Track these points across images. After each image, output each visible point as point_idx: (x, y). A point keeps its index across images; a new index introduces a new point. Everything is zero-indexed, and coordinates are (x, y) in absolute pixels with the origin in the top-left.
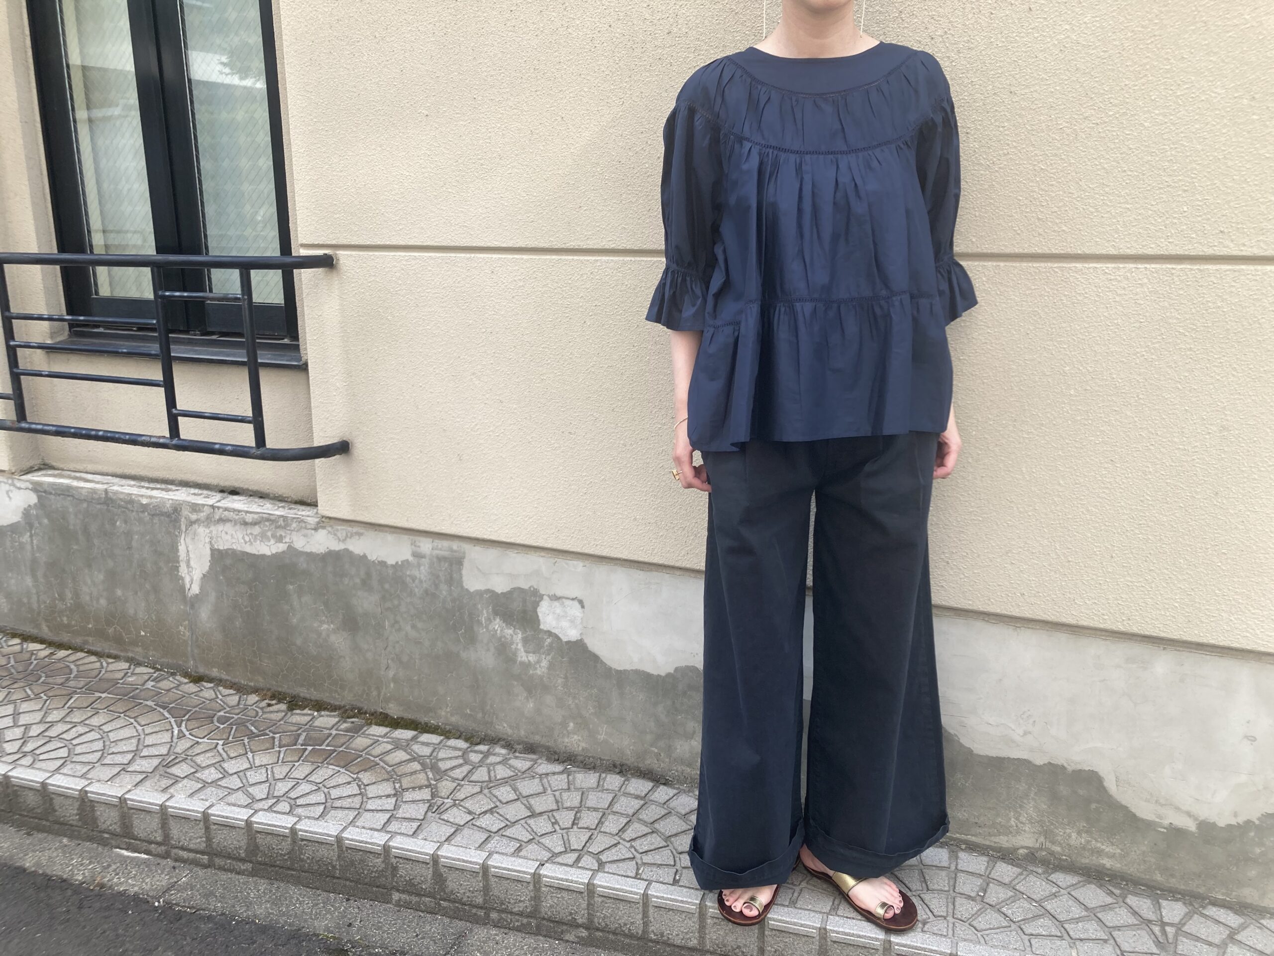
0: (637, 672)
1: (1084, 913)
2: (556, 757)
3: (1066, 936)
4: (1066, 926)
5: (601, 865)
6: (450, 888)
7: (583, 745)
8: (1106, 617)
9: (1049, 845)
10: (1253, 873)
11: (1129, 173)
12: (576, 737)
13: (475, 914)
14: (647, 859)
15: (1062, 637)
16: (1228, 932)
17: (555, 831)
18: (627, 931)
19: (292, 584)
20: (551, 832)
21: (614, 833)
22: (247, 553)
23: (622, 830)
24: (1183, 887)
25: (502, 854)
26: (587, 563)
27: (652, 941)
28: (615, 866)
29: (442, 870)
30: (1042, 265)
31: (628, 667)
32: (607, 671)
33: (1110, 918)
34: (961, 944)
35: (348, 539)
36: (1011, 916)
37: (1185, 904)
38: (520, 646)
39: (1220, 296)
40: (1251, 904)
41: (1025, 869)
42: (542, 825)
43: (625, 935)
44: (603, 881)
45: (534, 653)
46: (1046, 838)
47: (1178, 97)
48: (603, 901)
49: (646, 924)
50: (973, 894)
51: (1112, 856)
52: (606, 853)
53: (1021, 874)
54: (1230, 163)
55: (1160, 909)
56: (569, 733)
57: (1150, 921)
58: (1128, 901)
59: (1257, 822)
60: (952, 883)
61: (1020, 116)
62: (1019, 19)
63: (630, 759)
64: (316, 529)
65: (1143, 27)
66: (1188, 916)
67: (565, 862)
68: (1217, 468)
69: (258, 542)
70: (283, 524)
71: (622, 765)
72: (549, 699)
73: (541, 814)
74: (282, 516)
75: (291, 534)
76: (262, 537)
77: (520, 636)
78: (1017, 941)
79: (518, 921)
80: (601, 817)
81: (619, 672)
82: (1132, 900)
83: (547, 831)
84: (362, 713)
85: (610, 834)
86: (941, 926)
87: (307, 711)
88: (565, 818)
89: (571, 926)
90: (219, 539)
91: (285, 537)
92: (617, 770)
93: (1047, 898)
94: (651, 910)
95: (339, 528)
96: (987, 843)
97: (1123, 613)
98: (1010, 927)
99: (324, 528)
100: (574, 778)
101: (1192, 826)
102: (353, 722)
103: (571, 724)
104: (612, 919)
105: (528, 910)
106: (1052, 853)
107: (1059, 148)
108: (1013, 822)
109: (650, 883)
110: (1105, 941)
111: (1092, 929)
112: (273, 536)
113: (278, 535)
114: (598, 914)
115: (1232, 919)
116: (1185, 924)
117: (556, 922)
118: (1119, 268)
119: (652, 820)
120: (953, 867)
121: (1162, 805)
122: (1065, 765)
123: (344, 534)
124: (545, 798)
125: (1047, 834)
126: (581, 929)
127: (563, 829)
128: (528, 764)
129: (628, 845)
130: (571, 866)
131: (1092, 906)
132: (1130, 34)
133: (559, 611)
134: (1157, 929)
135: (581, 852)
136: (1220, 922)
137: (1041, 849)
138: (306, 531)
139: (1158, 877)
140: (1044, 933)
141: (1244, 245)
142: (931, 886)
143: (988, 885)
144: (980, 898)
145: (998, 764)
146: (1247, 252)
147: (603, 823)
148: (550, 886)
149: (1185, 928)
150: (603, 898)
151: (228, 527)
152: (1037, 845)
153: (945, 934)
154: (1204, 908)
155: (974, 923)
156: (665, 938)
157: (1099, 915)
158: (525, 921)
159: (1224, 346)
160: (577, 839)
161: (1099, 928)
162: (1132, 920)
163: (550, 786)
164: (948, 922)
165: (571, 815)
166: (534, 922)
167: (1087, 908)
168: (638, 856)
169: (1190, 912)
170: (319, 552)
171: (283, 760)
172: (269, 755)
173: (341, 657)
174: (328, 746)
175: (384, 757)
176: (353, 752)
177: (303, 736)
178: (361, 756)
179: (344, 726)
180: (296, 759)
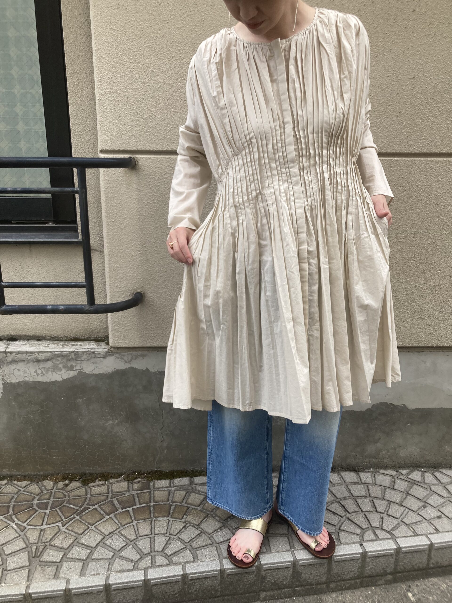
0: (347, 412)
6: (304, 578)
13: (320, 588)
19: (80, 398)
22: (39, 382)
35: (133, 360)
48: (405, 556)
49: (429, 560)
64: (104, 357)
69: (50, 373)
70: (74, 357)
74: (74, 352)
75: (81, 364)
76: (54, 369)
79: (348, 583)
84: (141, 474)
87: (97, 483)
89: (383, 576)
90: (11, 375)
91: (75, 366)
94: (434, 552)
95: (126, 353)
99: (112, 355)
102: (139, 482)
104: (409, 564)
105: (356, 575)
109: (426, 535)
112: (64, 367)
113: (69, 365)
114: (401, 564)
117: (374, 576)
123: (130, 357)
126: (389, 575)
130: (376, 540)
138: (96, 359)
148: (372, 557)
151: (21, 366)
158: (353, 582)
166: (358, 581)
170: (107, 372)
171: (121, 524)
172: (106, 523)
173: (123, 441)
174: (140, 504)
175: (187, 501)
176: (162, 503)
177: (116, 502)
178: (171, 505)
179: (136, 486)
180: (129, 520)
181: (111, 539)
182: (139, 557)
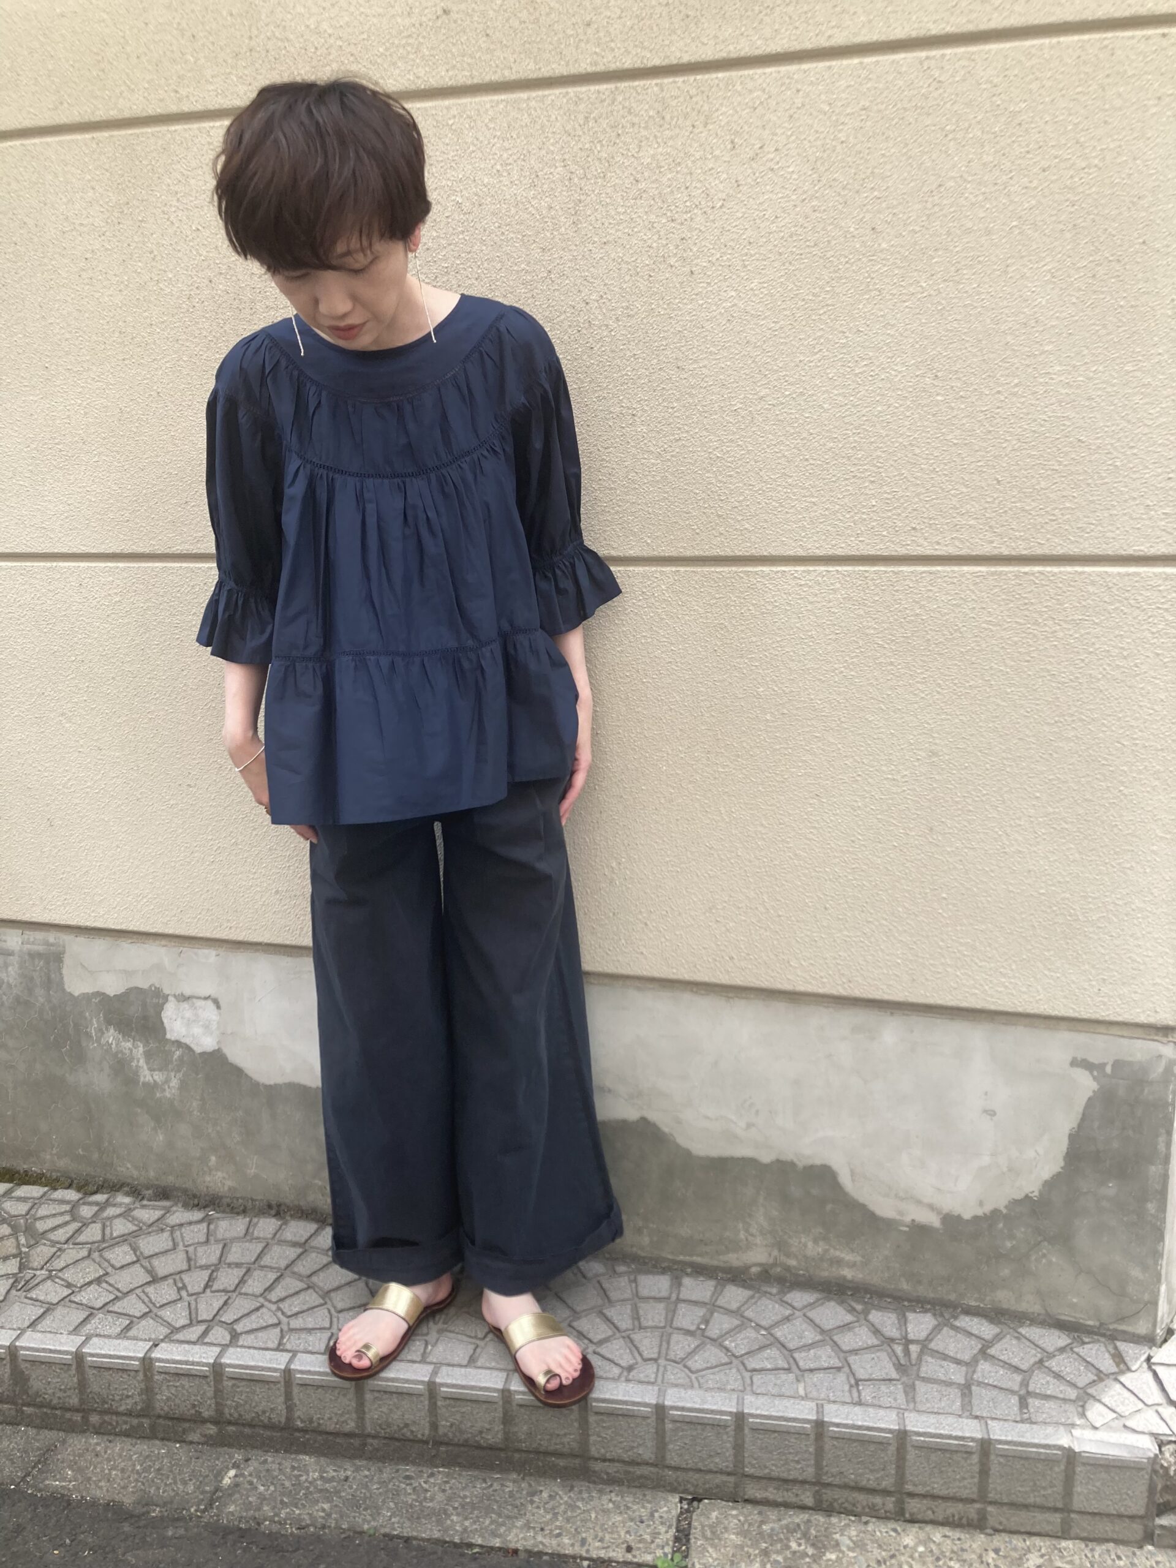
0: (292, 1086)
1: (819, 1337)
2: (196, 1202)
3: (794, 1367)
4: (796, 1355)
5: (235, 1336)
6: (35, 1388)
7: (229, 1183)
8: (825, 980)
9: (783, 1259)
10: (1006, 1272)
11: (811, 462)
12: (220, 1174)
13: (70, 1420)
14: (296, 1323)
15: (781, 1006)
16: (980, 1346)
17: (181, 1299)
18: (266, 1421)
20: (174, 1301)
21: (258, 1293)
23: (269, 1289)
24: (932, 1295)
25: (104, 1336)
26: (221, 951)
27: (299, 1430)
28: (252, 1336)
29: (23, 1366)
30: (726, 569)
31: (279, 1080)
32: (256, 1088)
33: (847, 1341)
34: (671, 1392)
36: (734, 1351)
37: (934, 1315)
38: (142, 1062)
39: (917, 602)
40: (1008, 1310)
41: (758, 1291)
42: (165, 1292)
43: (265, 1427)
44: (234, 1358)
45: (160, 1070)
46: (780, 1250)
47: (856, 375)
48: (234, 1385)
49: (290, 1409)
50: (693, 1328)
51: (853, 1265)
52: (245, 1321)
53: (752, 1297)
54: (917, 451)
55: (905, 1324)
56: (210, 1170)
57: (892, 1340)
58: (871, 1317)
59: (1005, 1211)
60: (670, 1317)
61: (691, 395)
62: (681, 283)
63: (289, 1198)
65: (814, 295)
66: (937, 1329)
67: (188, 1338)
68: (929, 800)
71: (279, 1206)
72: (184, 1129)
73: (165, 1278)
77: (141, 1049)
78: (736, 1380)
79: (126, 1423)
80: (244, 1275)
81: (270, 1088)
82: (875, 1316)
83: (170, 1299)
85: (253, 1295)
86: (650, 1370)
88: (196, 1280)
89: (195, 1422)
92: (273, 1212)
93: (777, 1324)
94: (296, 1390)
96: (715, 1263)
97: (843, 975)
98: (731, 1363)
100: (216, 1227)
101: (935, 1221)
103: (213, 1158)
104: (247, 1407)
105: (139, 1408)
106: (788, 1269)
107: (734, 433)
108: (742, 1235)
109: (295, 1353)
110: (839, 1369)
111: (826, 1356)
114: (229, 1402)
115: (985, 1329)
116: (932, 1340)
117: (177, 1419)
118: (809, 572)
119: (309, 1272)
120: (674, 1297)
121: (902, 1199)
122: (795, 1160)
124: (173, 1256)
125: (781, 1245)
126: (209, 1425)
127: (192, 1295)
128: (158, 1213)
129: (274, 1307)
130: (194, 1343)
131: (830, 1327)
132: (801, 303)
133: (188, 1014)
134: (899, 1349)
135: (210, 1324)
136: (972, 1334)
137: (775, 1265)
139: (905, 1286)
140: (769, 1366)
141: (938, 543)
142: (644, 1323)
143: (712, 1314)
144: (699, 1333)
145: (721, 1166)
146: (941, 551)
147: (245, 1282)
148: (165, 1373)
149: (932, 1345)
150: (233, 1382)
152: (771, 1261)
153: (652, 1380)
154: (956, 1318)
155: (690, 1363)
156: (315, 1424)
157: (835, 1338)
158: (135, 1421)
159: (925, 658)
160: (207, 1308)
161: (833, 1354)
162: (873, 1341)
163: (183, 1240)
164: (658, 1366)
165: (205, 1274)
166: (146, 1422)
167: (823, 1331)
168: (284, 1320)
169: (938, 1325)
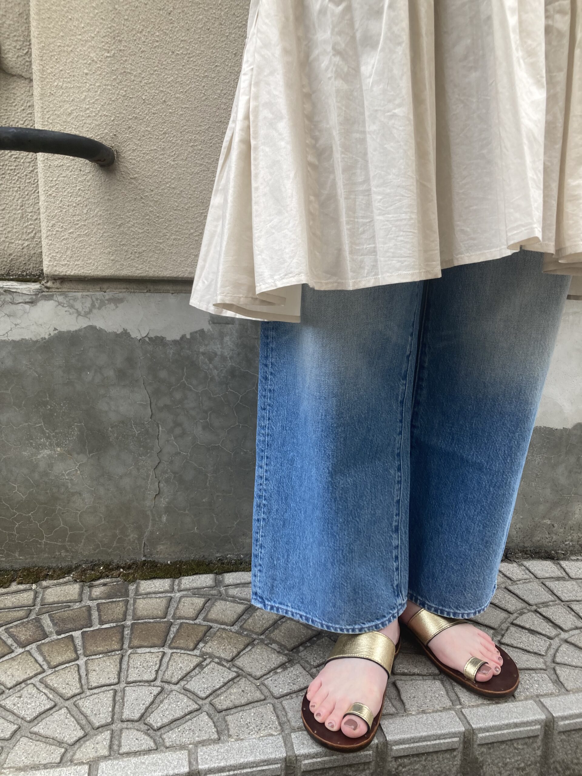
35: (95, 311)
64: (32, 303)
84: (112, 570)
87: (14, 587)
95: (79, 295)
99: (49, 298)
102: (105, 585)
123: (88, 304)
138: (14, 307)
170: (39, 338)
171: (48, 663)
172: (14, 663)
173: (73, 494)
174: (101, 623)
175: (207, 614)
176: (152, 621)
177: (46, 621)
178: (172, 624)
179: (97, 591)
180: (71, 655)
181: (18, 695)
182: (81, 733)
